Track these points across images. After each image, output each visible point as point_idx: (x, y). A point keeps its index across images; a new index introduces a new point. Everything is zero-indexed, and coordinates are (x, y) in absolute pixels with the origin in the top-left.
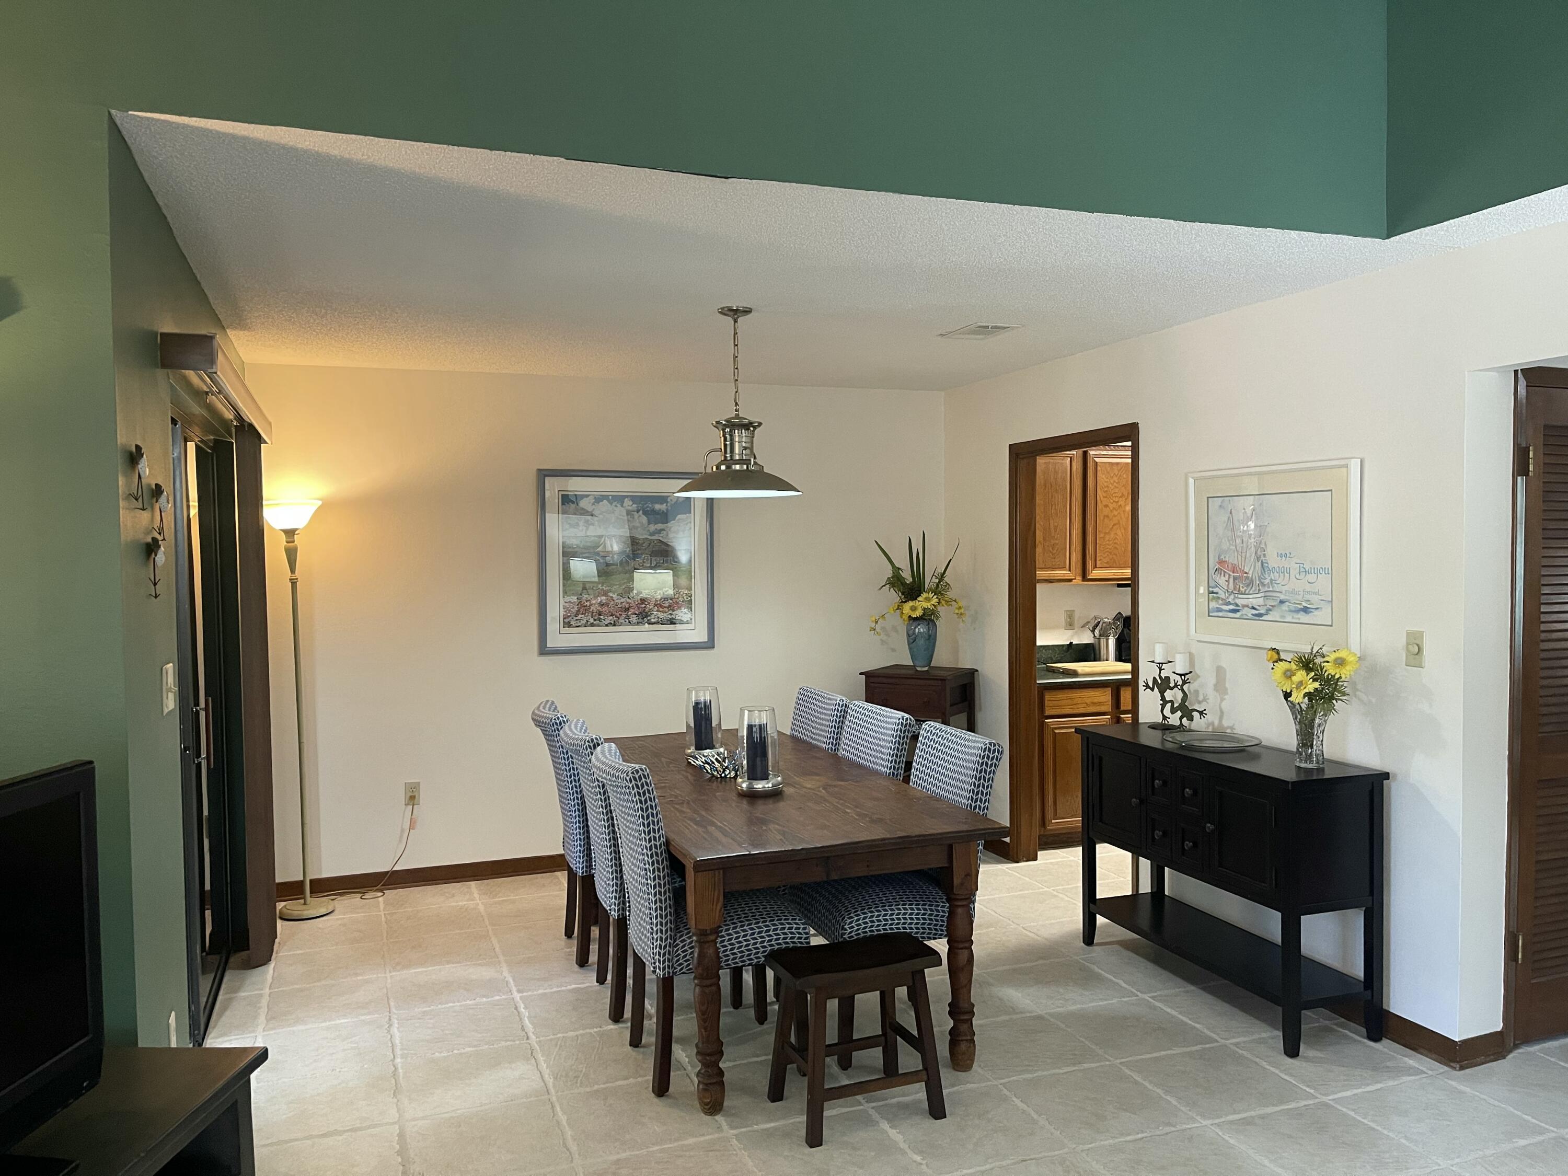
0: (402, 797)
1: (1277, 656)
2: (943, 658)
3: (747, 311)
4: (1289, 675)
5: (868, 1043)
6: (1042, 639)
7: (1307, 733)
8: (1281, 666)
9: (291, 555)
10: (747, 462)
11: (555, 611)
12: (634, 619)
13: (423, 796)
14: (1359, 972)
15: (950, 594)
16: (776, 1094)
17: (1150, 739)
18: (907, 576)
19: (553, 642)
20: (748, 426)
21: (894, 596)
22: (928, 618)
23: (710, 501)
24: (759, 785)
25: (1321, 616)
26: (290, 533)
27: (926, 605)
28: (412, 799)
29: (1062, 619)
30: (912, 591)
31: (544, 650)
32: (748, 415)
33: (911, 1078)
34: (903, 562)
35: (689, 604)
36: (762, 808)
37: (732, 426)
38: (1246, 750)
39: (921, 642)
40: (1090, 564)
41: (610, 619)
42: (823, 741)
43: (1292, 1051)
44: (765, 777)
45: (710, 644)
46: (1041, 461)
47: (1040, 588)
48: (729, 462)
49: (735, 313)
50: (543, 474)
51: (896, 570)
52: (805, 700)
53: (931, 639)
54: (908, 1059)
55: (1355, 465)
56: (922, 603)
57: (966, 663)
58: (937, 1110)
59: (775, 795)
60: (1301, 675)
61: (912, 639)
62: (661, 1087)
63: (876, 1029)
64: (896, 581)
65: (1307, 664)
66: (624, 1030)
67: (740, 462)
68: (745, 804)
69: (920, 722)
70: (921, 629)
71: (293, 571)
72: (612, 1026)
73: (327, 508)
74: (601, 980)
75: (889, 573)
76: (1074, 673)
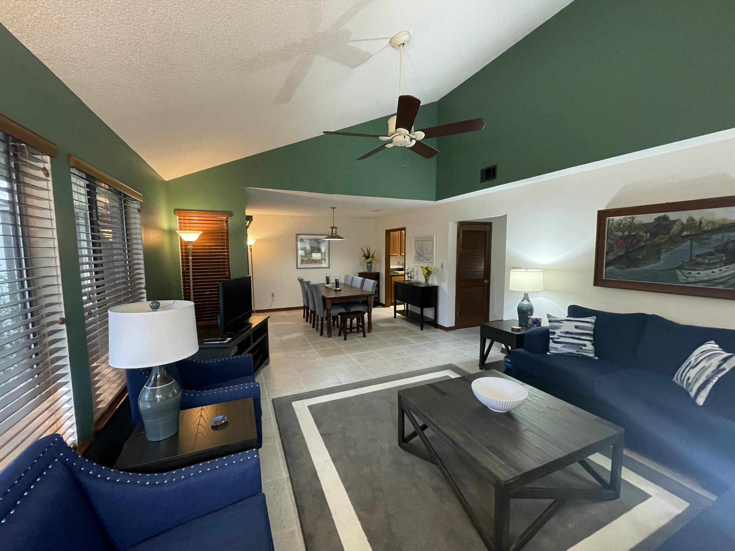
0: (271, 295)
1: (422, 267)
2: (373, 270)
3: (335, 208)
4: (424, 270)
5: (355, 328)
6: (391, 267)
7: (427, 280)
8: (423, 269)
9: (251, 249)
10: (335, 234)
11: (299, 261)
12: (314, 262)
13: (275, 295)
14: (434, 318)
15: (375, 258)
16: (340, 335)
17: (406, 283)
18: (367, 255)
19: (299, 267)
20: (336, 228)
21: (364, 258)
22: (370, 262)
23: (329, 241)
24: (338, 289)
25: (430, 261)
26: (251, 246)
27: (370, 260)
28: (273, 296)
29: (397, 263)
30: (367, 257)
31: (297, 268)
32: (336, 226)
33: (361, 331)
34: (366, 252)
35: (325, 260)
36: (338, 292)
37: (332, 228)
38: (418, 283)
39: (369, 267)
40: (402, 252)
41: (310, 262)
42: (349, 284)
43: (422, 329)
44: (338, 288)
45: (329, 267)
46: (391, 233)
47: (391, 257)
48: (332, 234)
49: (333, 208)
50: (297, 235)
51: (365, 253)
52: (346, 277)
53: (371, 267)
54: (361, 329)
55: (435, 236)
56: (369, 260)
57: (378, 271)
58: (364, 336)
59: (340, 290)
60: (425, 270)
61: (368, 267)
62: (321, 335)
63: (356, 326)
64: (365, 255)
65: (427, 269)
66: (315, 329)
67: (334, 234)
68: (335, 292)
69: (365, 279)
70: (369, 264)
71: (251, 252)
72: (313, 329)
73: (257, 241)
74: (310, 323)
75: (363, 254)
76: (398, 273)
